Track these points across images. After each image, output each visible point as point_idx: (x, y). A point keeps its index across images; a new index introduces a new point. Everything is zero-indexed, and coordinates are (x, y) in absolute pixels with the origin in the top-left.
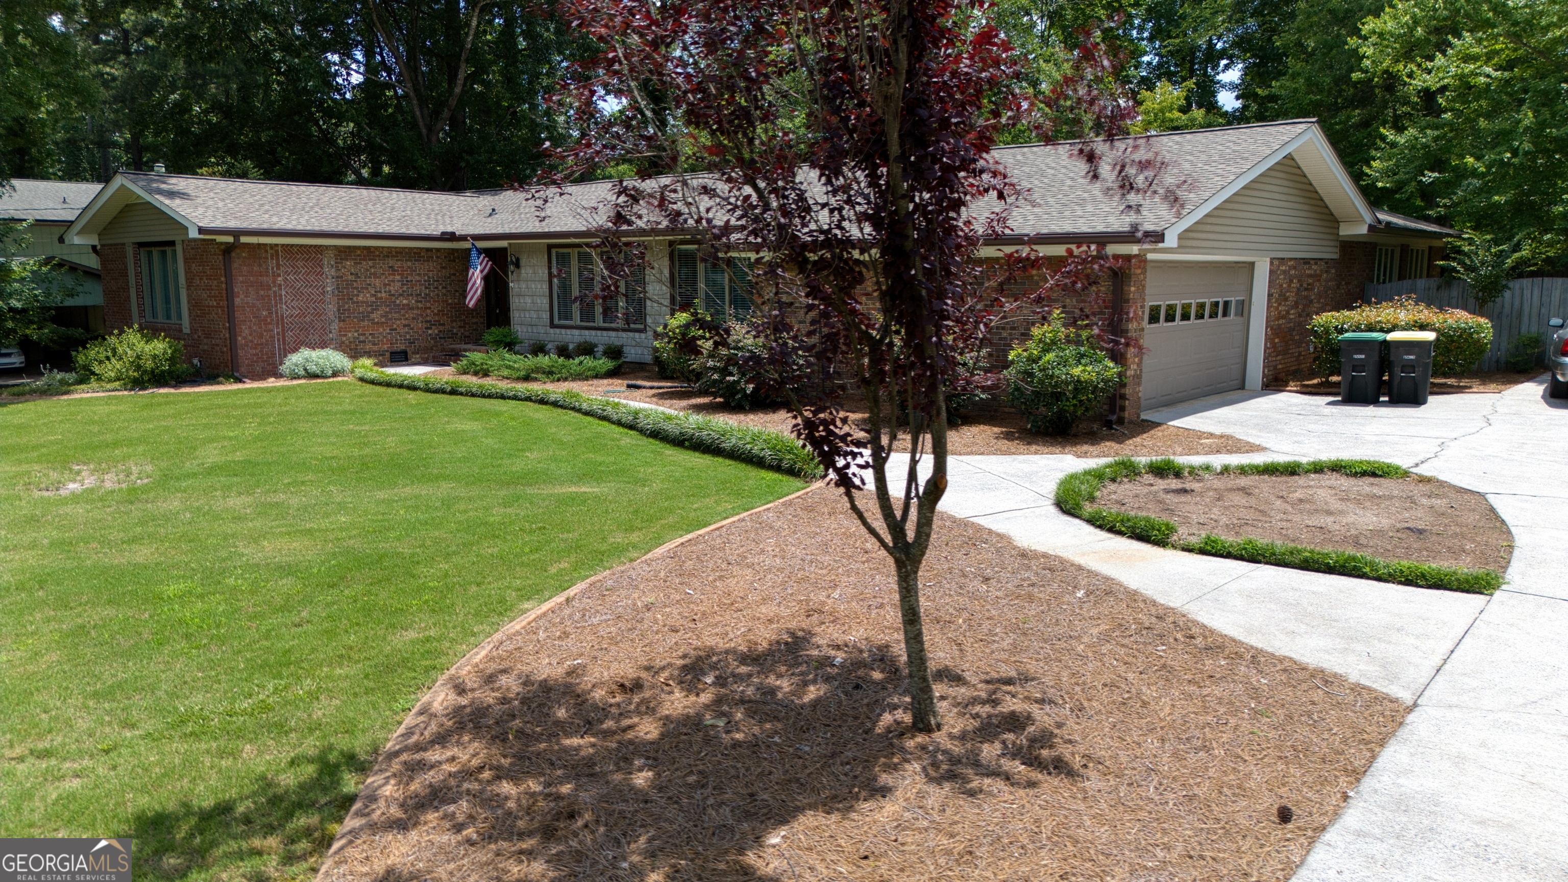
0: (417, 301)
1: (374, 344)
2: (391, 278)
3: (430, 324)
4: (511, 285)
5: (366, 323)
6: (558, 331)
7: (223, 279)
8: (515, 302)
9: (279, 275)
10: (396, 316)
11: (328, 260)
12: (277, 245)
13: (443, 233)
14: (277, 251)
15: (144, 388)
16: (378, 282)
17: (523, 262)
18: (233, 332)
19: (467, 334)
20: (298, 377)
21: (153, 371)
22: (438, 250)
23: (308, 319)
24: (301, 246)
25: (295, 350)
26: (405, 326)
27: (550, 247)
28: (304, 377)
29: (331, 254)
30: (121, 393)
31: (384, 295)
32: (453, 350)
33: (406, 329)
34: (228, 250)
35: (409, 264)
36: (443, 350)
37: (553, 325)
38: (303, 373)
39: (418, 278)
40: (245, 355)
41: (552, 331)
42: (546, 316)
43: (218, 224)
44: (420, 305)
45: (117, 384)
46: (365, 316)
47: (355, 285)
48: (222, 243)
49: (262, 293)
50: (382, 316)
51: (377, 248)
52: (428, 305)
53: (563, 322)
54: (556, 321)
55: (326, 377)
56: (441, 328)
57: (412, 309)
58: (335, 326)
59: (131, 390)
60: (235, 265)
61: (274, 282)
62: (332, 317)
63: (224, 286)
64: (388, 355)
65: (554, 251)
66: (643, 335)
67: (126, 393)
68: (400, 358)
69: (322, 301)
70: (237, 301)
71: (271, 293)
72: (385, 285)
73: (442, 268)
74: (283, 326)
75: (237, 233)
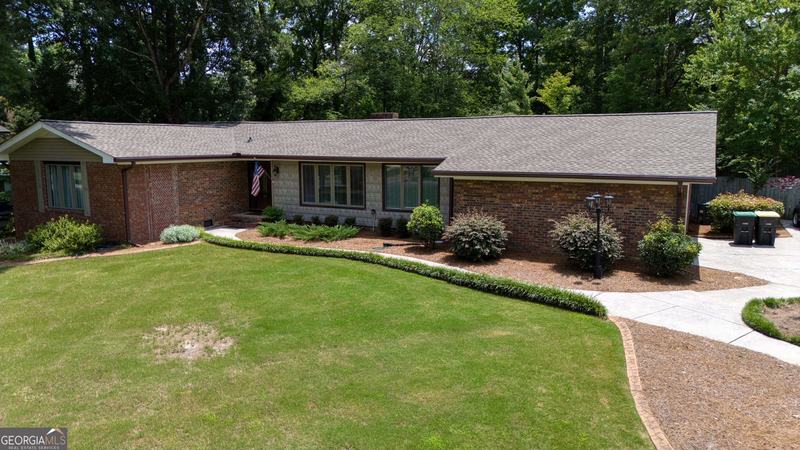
0: (217, 192)
1: (196, 217)
2: (204, 180)
3: (223, 204)
4: (273, 182)
5: (192, 206)
6: (305, 208)
7: (122, 186)
8: (274, 192)
9: (150, 182)
10: (206, 200)
11: (174, 171)
12: (149, 165)
13: (234, 154)
14: (149, 168)
15: (81, 254)
16: (198, 182)
17: (281, 169)
18: (127, 216)
19: (240, 208)
20: (173, 243)
21: (86, 244)
22: (226, 162)
23: (164, 206)
24: (161, 164)
25: (168, 227)
26: (211, 206)
27: (300, 163)
28: (177, 243)
29: (175, 168)
30: (66, 258)
31: (201, 189)
32: (237, 218)
33: (212, 208)
34: (125, 169)
35: (213, 171)
36: (230, 218)
37: (301, 205)
38: (176, 240)
39: (217, 179)
40: (133, 229)
41: (301, 208)
42: (297, 200)
43: (121, 155)
44: (218, 194)
45: (61, 252)
46: (192, 202)
47: (187, 185)
48: (121, 166)
49: (141, 193)
50: (200, 201)
51: (197, 163)
52: (222, 193)
53: (306, 203)
54: (303, 203)
55: (189, 242)
56: (228, 206)
57: (214, 196)
58: (178, 209)
59: (72, 256)
60: (128, 178)
61: (147, 186)
62: (176, 204)
63: (122, 190)
64: (203, 223)
65: (302, 164)
66: (364, 211)
67: (70, 258)
68: (209, 224)
69: (171, 195)
70: (129, 198)
71: (146, 192)
72: (202, 184)
73: (229, 172)
74: (152, 211)
75: (133, 160)
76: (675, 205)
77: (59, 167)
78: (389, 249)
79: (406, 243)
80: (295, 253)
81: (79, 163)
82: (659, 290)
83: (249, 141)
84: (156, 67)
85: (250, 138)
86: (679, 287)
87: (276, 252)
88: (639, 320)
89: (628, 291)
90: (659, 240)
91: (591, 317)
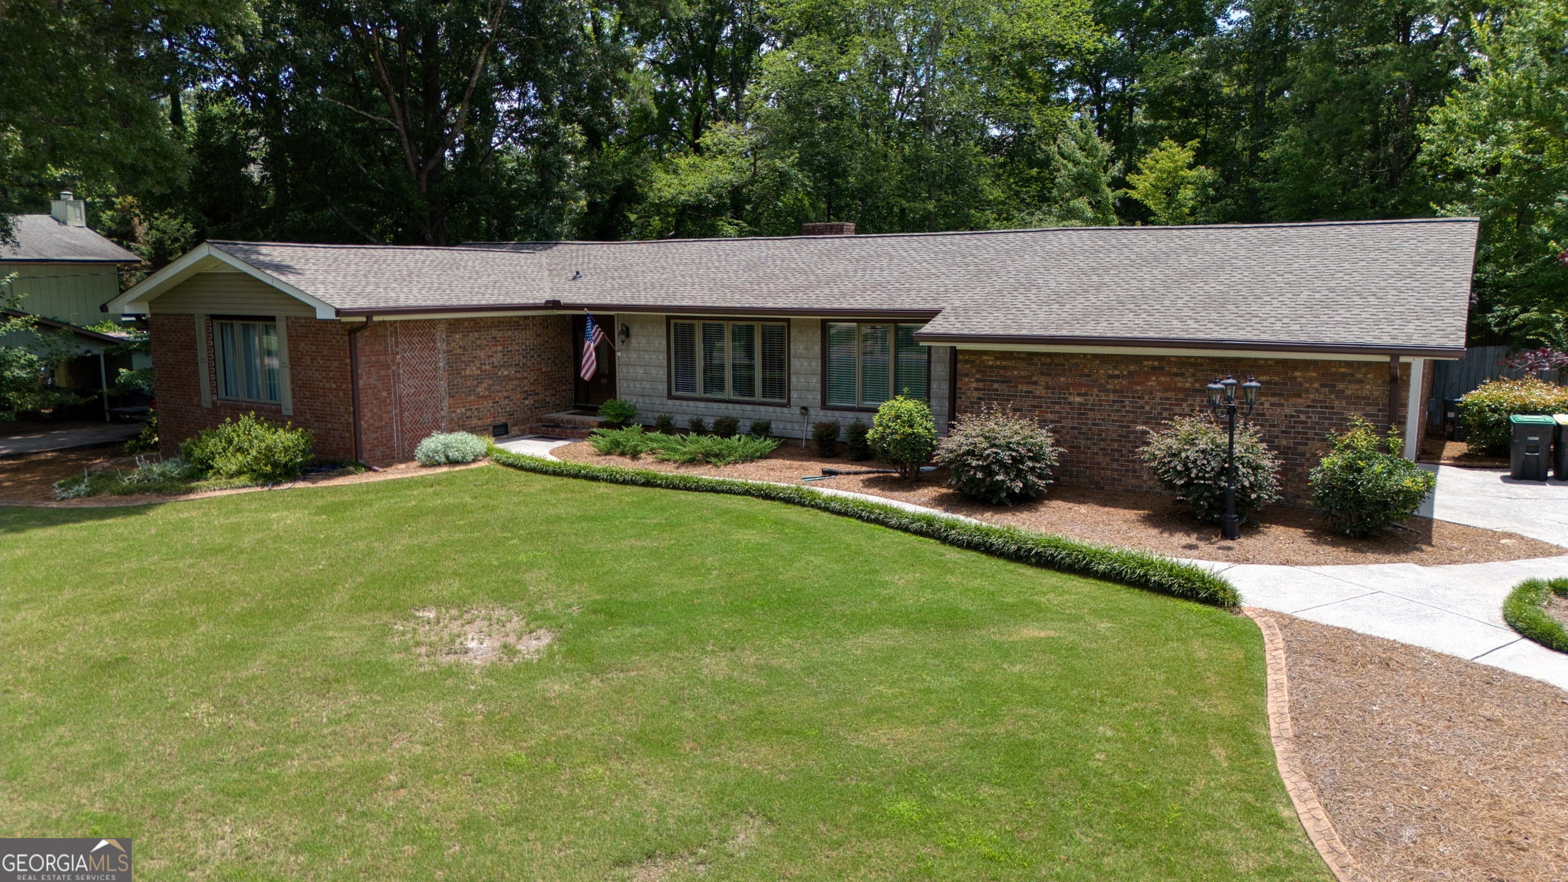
0: (516, 372)
1: (479, 419)
2: (493, 349)
3: (527, 394)
4: (618, 354)
5: (472, 398)
6: (677, 402)
7: (348, 361)
8: (621, 372)
9: (397, 353)
10: (498, 388)
11: (440, 334)
12: (396, 322)
13: (547, 302)
14: (396, 328)
15: (278, 483)
16: (482, 354)
17: (634, 331)
18: (356, 415)
19: (558, 402)
20: (439, 464)
21: (286, 465)
22: (534, 317)
23: (422, 398)
24: (417, 321)
25: (428, 435)
26: (506, 398)
27: (668, 318)
28: (445, 464)
29: (442, 327)
30: (253, 490)
31: (488, 367)
32: (552, 421)
33: (507, 401)
34: (353, 331)
35: (510, 333)
36: (539, 420)
37: (670, 397)
38: (443, 459)
39: (516, 347)
40: (368, 439)
41: (670, 402)
42: (663, 387)
43: (348, 305)
44: (519, 375)
45: (244, 479)
46: (472, 391)
47: (463, 358)
48: (347, 323)
49: (382, 373)
50: (486, 389)
51: (482, 319)
52: (525, 374)
53: (680, 393)
54: (674, 393)
55: (468, 463)
56: (536, 398)
57: (511, 380)
58: (446, 403)
59: (263, 486)
60: (359, 345)
61: (393, 361)
62: (443, 394)
63: (349, 368)
64: (491, 429)
65: (672, 321)
66: (786, 410)
67: (259, 489)
68: (501, 432)
69: (435, 378)
70: (361, 382)
71: (390, 372)
72: (489, 357)
73: (538, 335)
74: (401, 407)
75: (369, 313)
76: (1386, 401)
77: (238, 325)
78: (833, 480)
79: (864, 469)
80: (660, 486)
81: (273, 319)
82: (1347, 562)
83: (574, 278)
84: (405, 140)
85: (578, 273)
86: (1387, 558)
87: (625, 482)
88: (1302, 616)
89: (1287, 563)
90: (1351, 467)
91: (1211, 609)
